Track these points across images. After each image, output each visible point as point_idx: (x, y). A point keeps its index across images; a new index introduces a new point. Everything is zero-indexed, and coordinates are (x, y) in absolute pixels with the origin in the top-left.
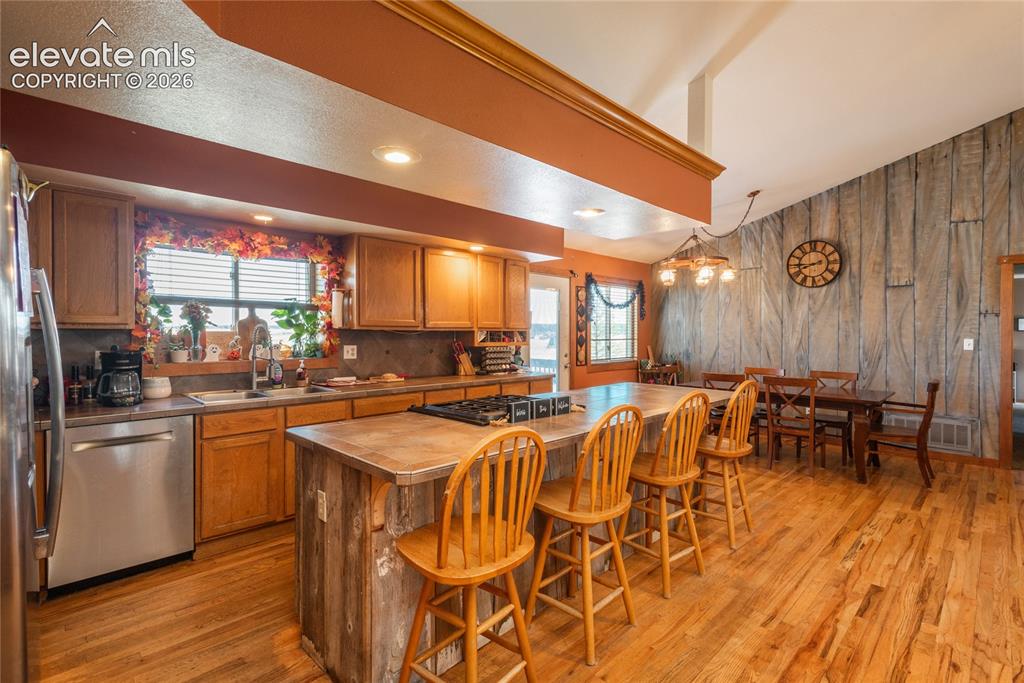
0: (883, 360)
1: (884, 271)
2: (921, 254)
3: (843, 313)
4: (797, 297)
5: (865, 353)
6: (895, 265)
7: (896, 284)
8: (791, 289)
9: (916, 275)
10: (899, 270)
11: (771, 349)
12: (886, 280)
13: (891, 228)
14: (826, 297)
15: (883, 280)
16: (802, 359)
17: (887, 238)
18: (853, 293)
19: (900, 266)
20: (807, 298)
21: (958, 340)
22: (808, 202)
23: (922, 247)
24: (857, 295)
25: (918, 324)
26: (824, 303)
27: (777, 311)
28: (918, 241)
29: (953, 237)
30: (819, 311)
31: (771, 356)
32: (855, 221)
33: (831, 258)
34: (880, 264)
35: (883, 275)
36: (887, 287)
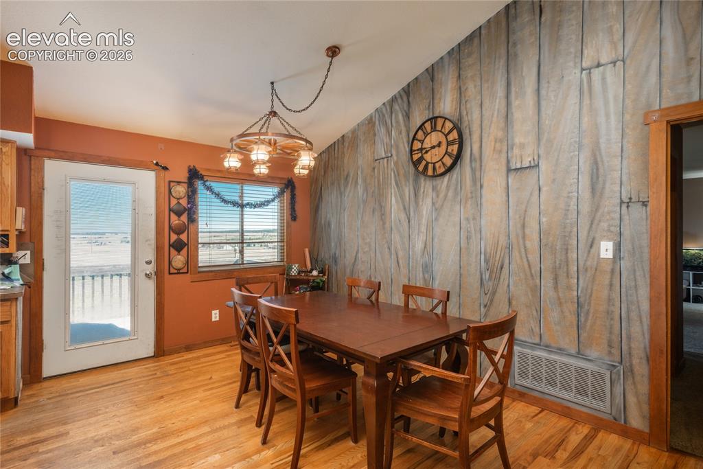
0: (505, 271)
1: (505, 148)
2: (546, 122)
3: (465, 207)
4: (422, 190)
5: (487, 262)
6: (517, 141)
7: (519, 166)
8: (416, 181)
9: (541, 152)
10: (522, 146)
11: (401, 254)
12: (508, 162)
13: (513, 89)
14: (448, 187)
15: (504, 161)
16: (426, 266)
17: (508, 104)
18: (474, 181)
19: (522, 140)
20: (431, 190)
21: (592, 244)
22: (430, 71)
23: (547, 110)
24: (478, 183)
25: (544, 220)
26: (446, 196)
27: (405, 209)
28: (543, 103)
29: (586, 91)
30: (442, 205)
31: (401, 262)
32: (475, 86)
33: (451, 137)
34: (501, 141)
35: (504, 155)
36: (509, 170)
